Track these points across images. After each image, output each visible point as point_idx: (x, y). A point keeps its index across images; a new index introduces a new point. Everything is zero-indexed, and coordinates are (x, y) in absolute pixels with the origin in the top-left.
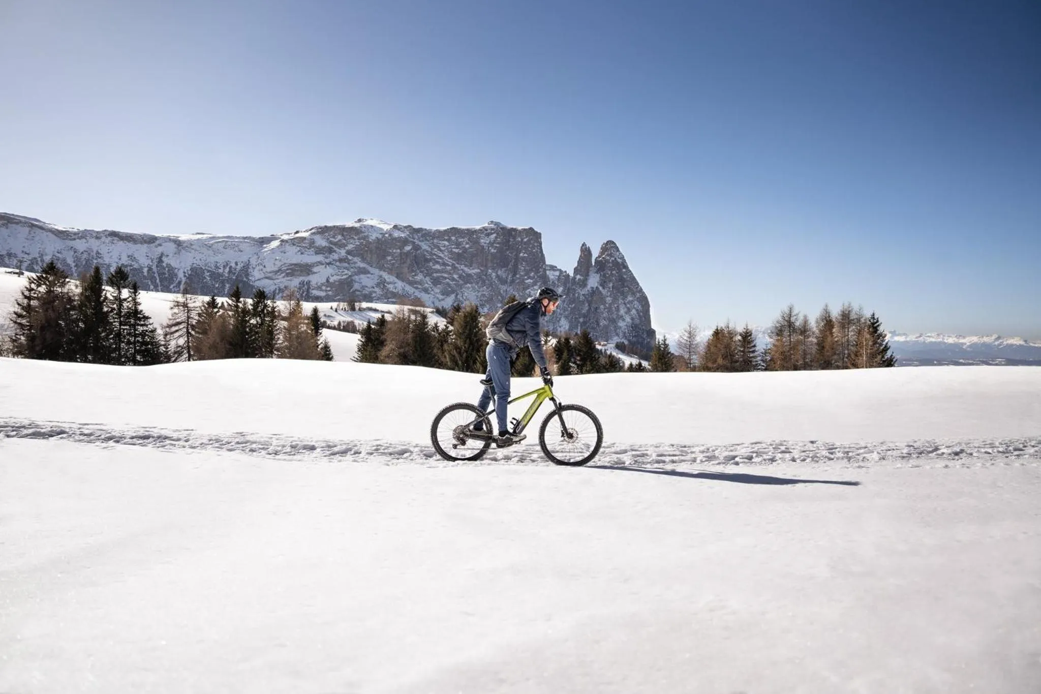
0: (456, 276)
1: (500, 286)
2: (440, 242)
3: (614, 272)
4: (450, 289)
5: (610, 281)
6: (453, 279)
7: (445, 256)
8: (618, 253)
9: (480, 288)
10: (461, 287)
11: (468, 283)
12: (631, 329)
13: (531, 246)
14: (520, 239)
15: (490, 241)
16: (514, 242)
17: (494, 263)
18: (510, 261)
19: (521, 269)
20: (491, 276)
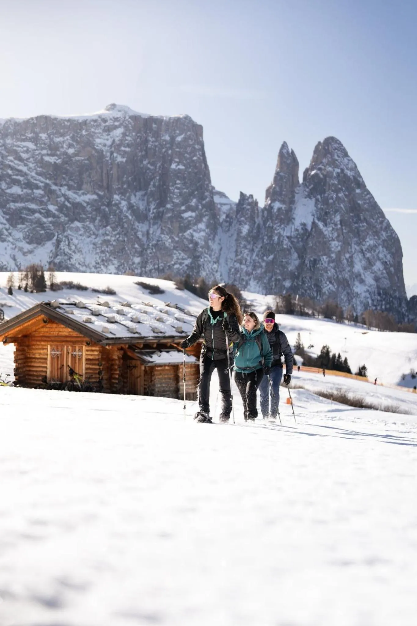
0: (52, 208)
1: (137, 224)
2: (19, 143)
3: (341, 195)
4: (42, 232)
5: (336, 211)
6: (48, 214)
7: (29, 169)
8: (346, 160)
9: (98, 230)
10: (61, 226)
11: (76, 219)
12: (379, 298)
13: (189, 150)
14: (167, 138)
15: (114, 141)
16: (157, 144)
17: (123, 183)
18: (152, 179)
19: (174, 193)
20: (119, 208)
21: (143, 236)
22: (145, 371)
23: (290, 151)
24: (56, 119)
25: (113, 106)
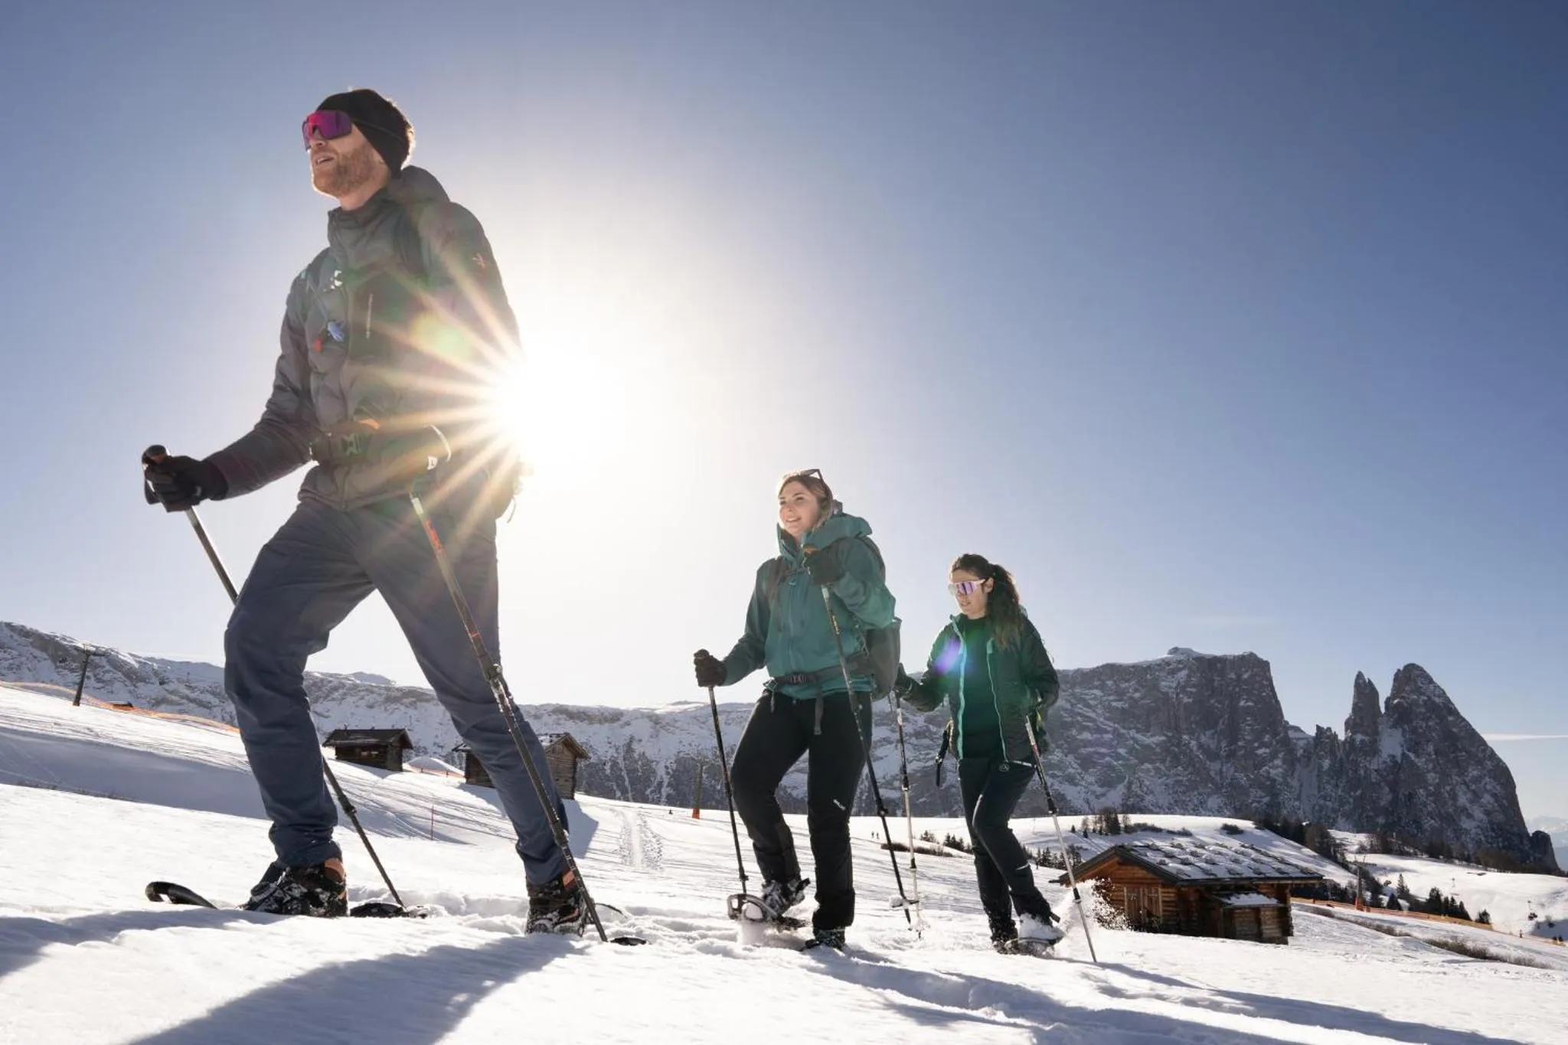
0: (1122, 751)
1: (1209, 762)
2: (1088, 691)
3: (1431, 723)
4: (1113, 775)
5: (1428, 740)
6: (1118, 757)
7: (1098, 714)
8: (1432, 687)
9: (1169, 770)
10: (1133, 769)
11: (1146, 761)
12: (1493, 834)
13: (1257, 686)
14: (1233, 676)
15: (1179, 683)
16: (1223, 682)
17: (1192, 723)
18: (1221, 717)
19: (1245, 730)
20: (1188, 748)
21: (1216, 774)
22: (1224, 913)
23: (1367, 681)
24: (1121, 666)
25: (1175, 650)
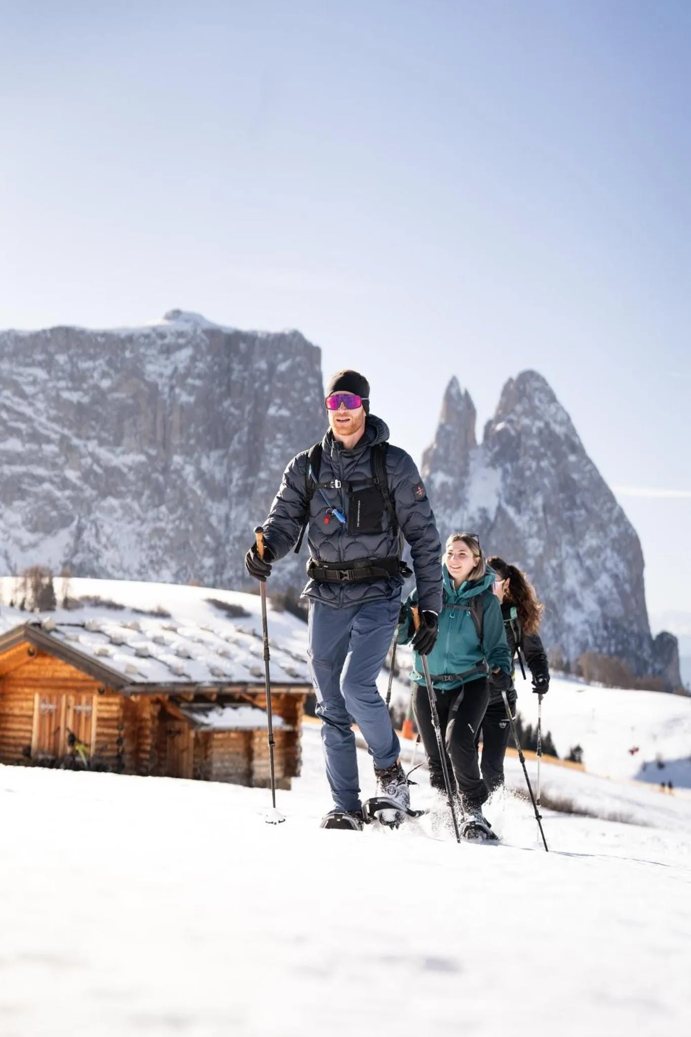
0: (72, 475)
1: (209, 503)
2: (21, 369)
3: (544, 464)
4: (54, 513)
5: (536, 490)
6: (65, 484)
7: (37, 411)
8: (553, 408)
9: (147, 511)
10: (87, 506)
11: (110, 494)
12: (605, 635)
13: (298, 385)
14: (263, 365)
15: (176, 369)
16: (246, 374)
17: (189, 437)
18: (236, 431)
19: (271, 455)
20: (180, 476)
21: (219, 522)
23: (463, 392)
24: (82, 332)
25: (176, 314)
